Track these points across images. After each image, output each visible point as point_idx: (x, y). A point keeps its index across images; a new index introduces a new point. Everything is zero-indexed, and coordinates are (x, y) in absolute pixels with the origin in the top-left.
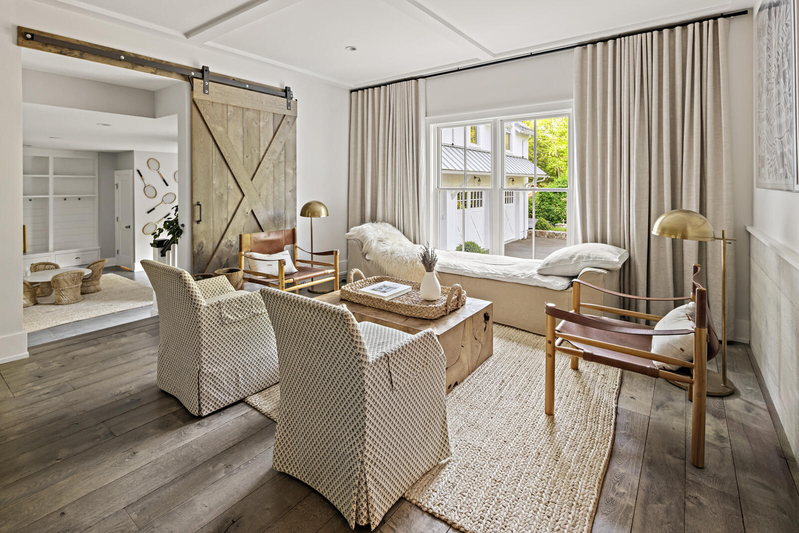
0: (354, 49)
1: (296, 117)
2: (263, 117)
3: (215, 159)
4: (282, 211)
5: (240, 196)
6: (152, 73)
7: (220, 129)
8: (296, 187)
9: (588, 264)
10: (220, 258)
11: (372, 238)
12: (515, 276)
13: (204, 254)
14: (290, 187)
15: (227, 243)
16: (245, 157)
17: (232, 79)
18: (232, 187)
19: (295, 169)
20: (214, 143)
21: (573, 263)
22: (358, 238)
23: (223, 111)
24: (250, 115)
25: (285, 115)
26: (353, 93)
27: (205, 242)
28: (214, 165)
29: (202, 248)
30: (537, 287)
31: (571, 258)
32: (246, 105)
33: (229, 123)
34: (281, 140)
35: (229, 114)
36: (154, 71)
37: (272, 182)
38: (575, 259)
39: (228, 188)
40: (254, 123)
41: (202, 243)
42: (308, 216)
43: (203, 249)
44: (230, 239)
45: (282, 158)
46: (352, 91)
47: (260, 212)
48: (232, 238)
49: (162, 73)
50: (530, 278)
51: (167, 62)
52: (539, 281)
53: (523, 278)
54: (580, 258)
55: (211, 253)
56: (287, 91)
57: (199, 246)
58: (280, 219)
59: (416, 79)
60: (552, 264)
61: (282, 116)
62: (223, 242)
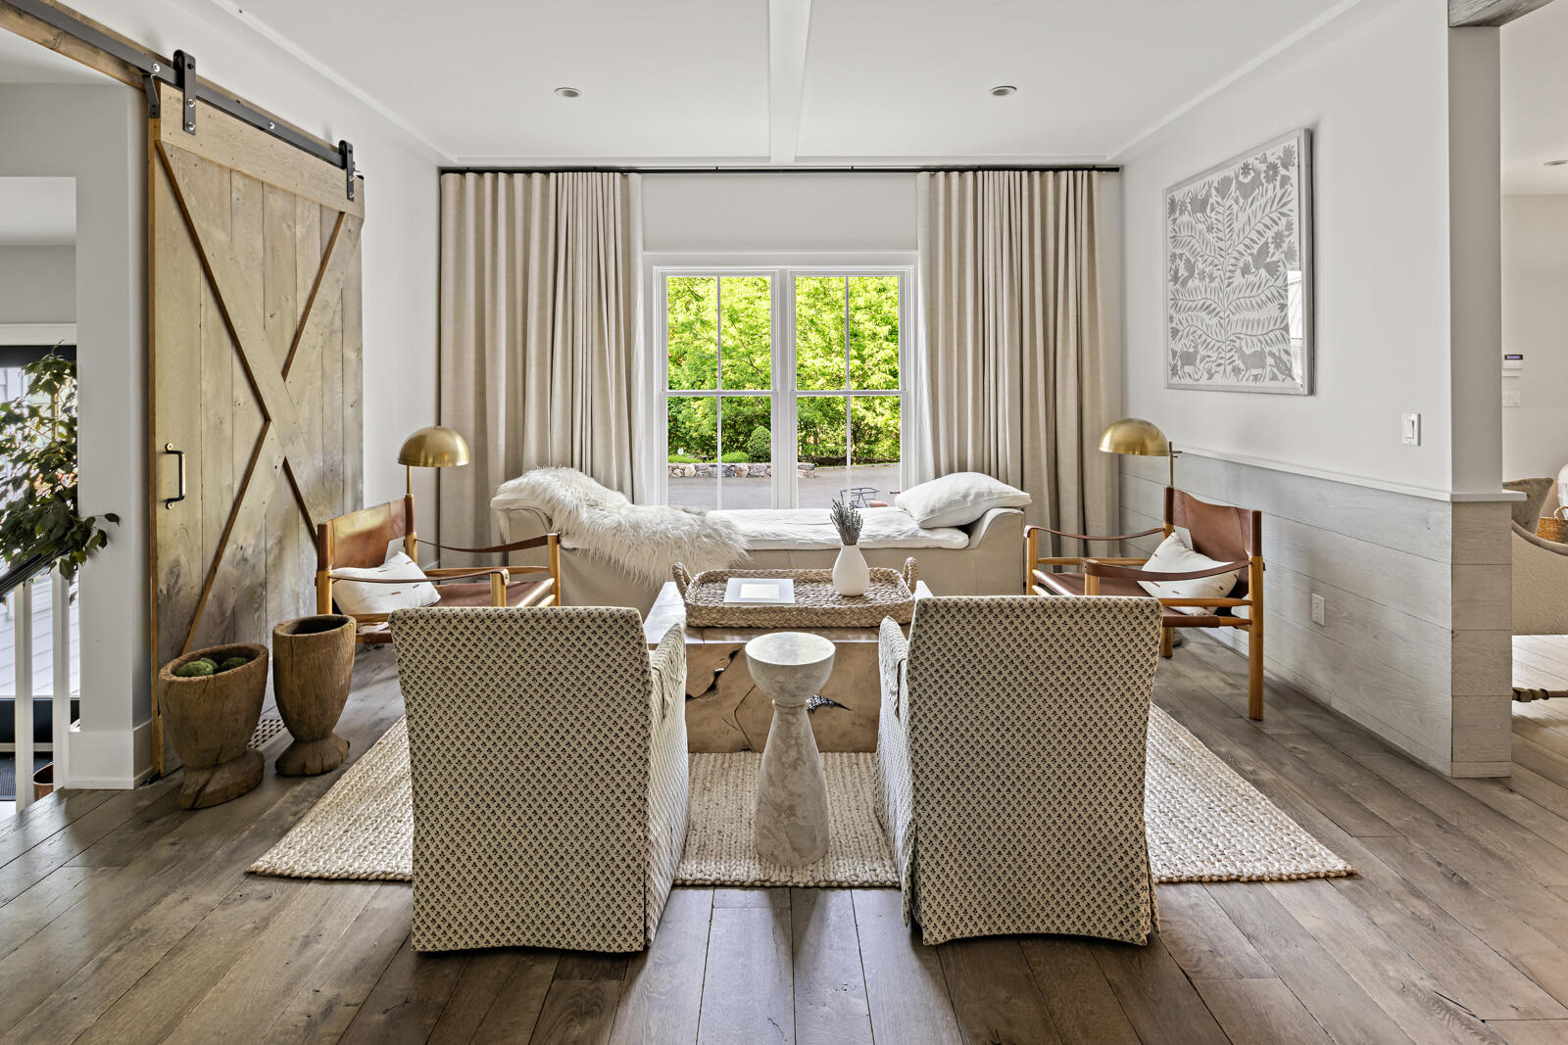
0: (572, 94)
1: (362, 221)
2: (302, 212)
3: (206, 319)
4: (338, 457)
5: (259, 422)
6: (45, 43)
7: (220, 236)
8: (361, 395)
9: (992, 504)
10: (221, 600)
11: (575, 502)
12: (888, 536)
13: (182, 593)
14: (351, 398)
15: (234, 556)
16: (268, 315)
17: (235, 99)
18: (242, 400)
19: (359, 350)
20: (202, 275)
21: (969, 504)
22: (531, 504)
23: (221, 185)
24: (276, 202)
25: (342, 214)
26: (450, 177)
27: (183, 559)
28: (204, 336)
29: (178, 576)
30: (927, 548)
31: (965, 496)
32: (270, 178)
33: (235, 219)
34: (339, 275)
35: (235, 196)
36: (50, 38)
37: (319, 382)
38: (972, 497)
39: (234, 403)
40: (284, 225)
41: (177, 563)
42: (426, 465)
43: (181, 581)
44: (240, 543)
45: (338, 323)
46: (443, 171)
47: (299, 463)
48: (245, 539)
49: (74, 48)
50: (914, 536)
51: (84, 17)
52: (930, 540)
53: (902, 537)
54: (979, 495)
55: (197, 590)
56: (344, 150)
57: (171, 572)
58: (334, 477)
59: (624, 171)
60: (940, 509)
61: (336, 215)
62: (228, 551)
